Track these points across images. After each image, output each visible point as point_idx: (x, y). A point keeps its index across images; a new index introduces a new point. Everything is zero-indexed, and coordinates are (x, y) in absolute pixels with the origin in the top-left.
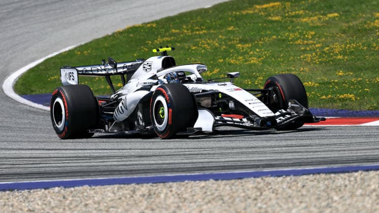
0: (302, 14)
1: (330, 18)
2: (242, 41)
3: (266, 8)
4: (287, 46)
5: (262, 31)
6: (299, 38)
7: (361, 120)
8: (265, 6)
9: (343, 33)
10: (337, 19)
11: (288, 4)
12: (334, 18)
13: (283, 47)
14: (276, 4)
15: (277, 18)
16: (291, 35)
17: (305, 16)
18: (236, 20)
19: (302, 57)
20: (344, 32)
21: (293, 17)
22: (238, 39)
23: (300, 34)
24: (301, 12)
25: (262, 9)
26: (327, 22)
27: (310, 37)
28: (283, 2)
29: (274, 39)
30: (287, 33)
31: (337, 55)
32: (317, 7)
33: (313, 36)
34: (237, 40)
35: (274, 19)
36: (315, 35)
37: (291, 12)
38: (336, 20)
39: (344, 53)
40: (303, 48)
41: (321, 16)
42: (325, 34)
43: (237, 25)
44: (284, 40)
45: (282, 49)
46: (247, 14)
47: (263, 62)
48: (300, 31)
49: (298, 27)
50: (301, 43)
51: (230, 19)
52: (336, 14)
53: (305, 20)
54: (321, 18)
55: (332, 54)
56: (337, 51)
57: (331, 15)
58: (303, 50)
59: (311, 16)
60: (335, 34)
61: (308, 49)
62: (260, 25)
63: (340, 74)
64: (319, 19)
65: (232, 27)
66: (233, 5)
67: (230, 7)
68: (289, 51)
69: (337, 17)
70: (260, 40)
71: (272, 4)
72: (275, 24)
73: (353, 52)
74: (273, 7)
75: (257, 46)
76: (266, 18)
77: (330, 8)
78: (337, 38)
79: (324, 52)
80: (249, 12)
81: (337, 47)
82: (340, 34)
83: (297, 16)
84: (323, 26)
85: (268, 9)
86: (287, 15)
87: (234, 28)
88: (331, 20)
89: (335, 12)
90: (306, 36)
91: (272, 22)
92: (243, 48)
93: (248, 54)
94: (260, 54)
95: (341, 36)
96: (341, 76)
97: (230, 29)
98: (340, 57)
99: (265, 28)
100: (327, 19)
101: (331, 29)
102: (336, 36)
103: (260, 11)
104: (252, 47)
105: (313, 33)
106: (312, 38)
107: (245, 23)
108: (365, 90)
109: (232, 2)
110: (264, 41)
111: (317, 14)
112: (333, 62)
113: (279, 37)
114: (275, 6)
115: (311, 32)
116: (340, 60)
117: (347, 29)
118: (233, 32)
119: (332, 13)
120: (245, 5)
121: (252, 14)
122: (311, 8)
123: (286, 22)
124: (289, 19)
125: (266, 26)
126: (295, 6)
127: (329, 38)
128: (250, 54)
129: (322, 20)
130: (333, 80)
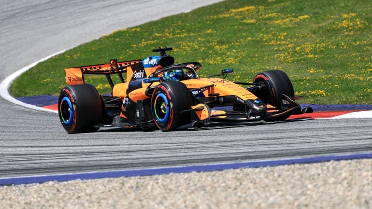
0: (275, 17)
1: (300, 20)
2: (221, 43)
3: (241, 12)
4: (262, 47)
5: (238, 33)
6: (273, 39)
7: (331, 114)
8: (240, 10)
9: (313, 34)
10: (307, 20)
11: (262, 8)
12: (304, 20)
13: (257, 48)
14: (250, 8)
15: (252, 21)
16: (265, 36)
17: (278, 19)
18: (214, 23)
19: (275, 56)
20: (314, 32)
21: (266, 19)
22: (216, 41)
23: (274, 35)
24: (274, 15)
25: (238, 12)
26: (298, 24)
27: (283, 38)
28: (257, 6)
29: (249, 40)
30: (261, 35)
31: (307, 54)
32: (289, 10)
33: (286, 37)
34: (215, 42)
35: (249, 22)
36: (288, 35)
37: (265, 15)
38: (306, 22)
39: (314, 52)
40: (276, 49)
41: (293, 19)
42: (297, 35)
43: (215, 29)
44: (258, 42)
45: (257, 49)
46: (225, 18)
47: (240, 62)
48: (273, 32)
49: (272, 29)
50: (275, 44)
51: (209, 23)
52: (306, 16)
53: (278, 22)
54: (293, 20)
55: (303, 53)
56: (307, 50)
57: (301, 18)
58: (276, 50)
59: (283, 19)
60: (306, 35)
61: (281, 49)
62: (236, 27)
63: (311, 71)
64: (291, 21)
65: (210, 30)
66: (211, 9)
67: (208, 11)
68: (263, 51)
69: (307, 19)
70: (237, 42)
71: (247, 8)
72: (250, 26)
73: (322, 51)
74: (248, 11)
75: (233, 47)
76: (241, 21)
77: (301, 11)
78: (307, 38)
79: (296, 52)
80: (226, 15)
81: (308, 47)
82: (310, 34)
83: (271, 19)
84: (295, 28)
85: (243, 13)
86: (261, 18)
87: (212, 31)
88: (302, 21)
89: (306, 14)
90: (279, 37)
91: (247, 24)
92: (221, 50)
93: (225, 54)
94: (237, 54)
95: (311, 36)
96: (312, 74)
97: (209, 32)
98: (310, 56)
99: (240, 31)
100: (298, 20)
101: (302, 30)
102: (306, 37)
103: (236, 15)
104: (229, 49)
105: (286, 34)
106: (285, 38)
107: (222, 26)
108: (335, 86)
109: (210, 6)
110: (240, 42)
111: (289, 17)
112: (304, 60)
113: (254, 38)
114: (250, 10)
115: (283, 33)
116: (311, 58)
117: (317, 29)
118: (211, 35)
119: (302, 15)
120: (221, 10)
121: (229, 18)
122: (283, 11)
123: (260, 24)
124: (263, 22)
125: (241, 29)
126: (268, 10)
127: (300, 38)
128: (227, 54)
129: (293, 22)
130: (304, 78)
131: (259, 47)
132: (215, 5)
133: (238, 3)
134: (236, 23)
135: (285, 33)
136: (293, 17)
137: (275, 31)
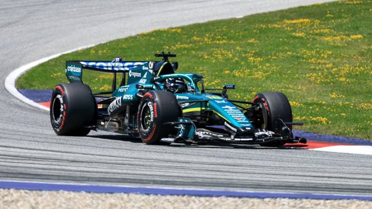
0: (326, 33)
1: (353, 39)
2: (257, 55)
3: (295, 24)
4: (299, 63)
5: (280, 46)
6: (315, 57)
8: (294, 22)
9: (361, 56)
10: (359, 41)
11: (317, 22)
12: (356, 40)
13: (294, 64)
14: (305, 20)
15: (300, 35)
16: (307, 52)
17: (329, 35)
18: (261, 32)
19: (307, 75)
20: (362, 54)
21: (317, 34)
22: (254, 52)
23: (318, 52)
24: (327, 31)
25: (291, 23)
26: (348, 43)
27: (326, 56)
28: (313, 19)
29: (289, 55)
30: (304, 51)
31: (341, 76)
32: (344, 28)
34: (252, 53)
35: (297, 35)
36: (332, 54)
37: (317, 30)
38: (358, 42)
39: (348, 75)
40: (312, 67)
41: (344, 37)
42: (342, 55)
43: (259, 39)
44: (298, 57)
45: (292, 65)
46: (274, 28)
47: (267, 78)
48: (318, 49)
49: (317, 45)
50: (314, 62)
51: (255, 31)
52: (360, 36)
53: (327, 39)
54: (344, 38)
55: (336, 76)
56: (342, 73)
57: (354, 37)
58: (312, 69)
59: (335, 36)
60: (352, 56)
61: (317, 68)
62: (281, 39)
63: (333, 96)
64: (342, 39)
65: (253, 39)
66: (265, 17)
67: (261, 19)
68: (299, 68)
69: (360, 39)
70: (275, 55)
71: (301, 20)
72: (297, 40)
73: (357, 75)
74: (301, 23)
75: (268, 61)
76: (290, 34)
77: (356, 30)
78: (352, 60)
79: (330, 73)
80: (276, 26)
81: (346, 69)
82: (357, 56)
83: (321, 35)
84: (343, 47)
85: (296, 25)
86: (311, 32)
87: (255, 40)
88: (353, 41)
89: (360, 34)
90: (322, 55)
91: (295, 37)
92: (254, 61)
93: (257, 67)
94: (269, 68)
96: (333, 99)
97: (251, 41)
98: (343, 79)
99: (284, 43)
100: (350, 39)
101: (350, 51)
102: (352, 58)
103: (287, 27)
104: (263, 62)
105: (331, 53)
106: (328, 57)
107: (268, 37)
108: (342, 114)
109: (265, 14)
110: (278, 56)
111: (341, 34)
112: (334, 83)
113: (295, 53)
114: (304, 22)
115: (328, 52)
116: (342, 82)
117: (365, 52)
118: (252, 45)
119: (356, 34)
120: (275, 19)
121: (279, 28)
122: (339, 28)
123: (309, 39)
124: (313, 37)
125: (286, 42)
126: (323, 24)
127: (344, 59)
128: (258, 68)
129: (344, 41)
130: (320, 102)
131: (296, 63)
132: (270, 13)
133: (295, 13)
134: (284, 35)
135: (329, 51)
136: (346, 35)
137: (320, 48)
